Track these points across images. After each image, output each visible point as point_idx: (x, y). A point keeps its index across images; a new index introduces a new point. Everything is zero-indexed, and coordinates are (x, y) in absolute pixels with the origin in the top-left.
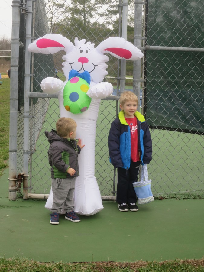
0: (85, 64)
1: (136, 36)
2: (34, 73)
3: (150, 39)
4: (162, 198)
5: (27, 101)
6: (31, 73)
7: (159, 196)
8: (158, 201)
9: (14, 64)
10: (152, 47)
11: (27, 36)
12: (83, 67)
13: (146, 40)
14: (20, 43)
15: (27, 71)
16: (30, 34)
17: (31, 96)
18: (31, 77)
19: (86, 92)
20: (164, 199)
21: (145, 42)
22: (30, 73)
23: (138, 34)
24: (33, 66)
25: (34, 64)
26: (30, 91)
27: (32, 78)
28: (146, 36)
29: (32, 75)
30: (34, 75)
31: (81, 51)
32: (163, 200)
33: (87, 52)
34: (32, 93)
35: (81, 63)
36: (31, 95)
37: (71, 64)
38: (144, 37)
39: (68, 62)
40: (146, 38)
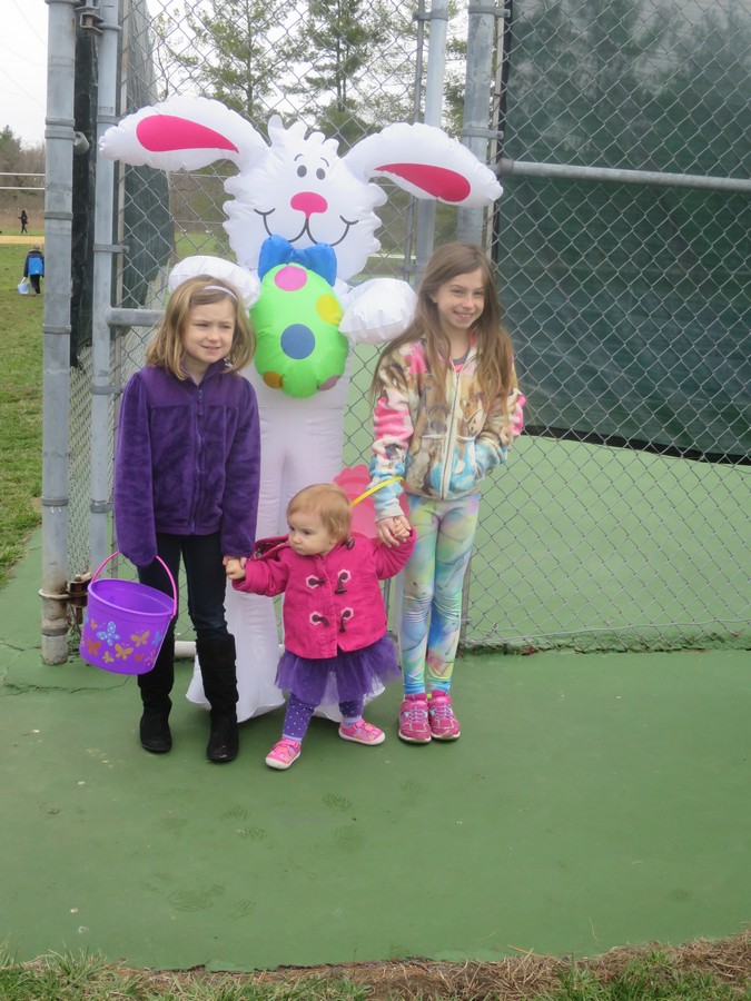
0: (314, 216)
1: (470, 126)
2: (124, 243)
3: (516, 139)
4: (531, 648)
5: (102, 338)
6: (115, 241)
7: (523, 643)
8: (520, 658)
9: (57, 208)
10: (520, 165)
11: (101, 113)
12: (306, 227)
13: (502, 141)
14: (78, 136)
15: (103, 233)
16: (113, 104)
17: (116, 322)
18: (115, 256)
19: (338, 325)
20: (536, 651)
21: (499, 148)
22: (111, 243)
23: (479, 119)
24: (121, 217)
25: (125, 210)
26: (114, 304)
27: (120, 258)
28: (502, 127)
29: (118, 248)
30: (125, 251)
31: (302, 171)
32: (535, 654)
33: (321, 174)
34: (120, 310)
35: (302, 215)
36: (115, 317)
37: (265, 215)
38: (496, 132)
39: (254, 207)
40: (502, 132)
